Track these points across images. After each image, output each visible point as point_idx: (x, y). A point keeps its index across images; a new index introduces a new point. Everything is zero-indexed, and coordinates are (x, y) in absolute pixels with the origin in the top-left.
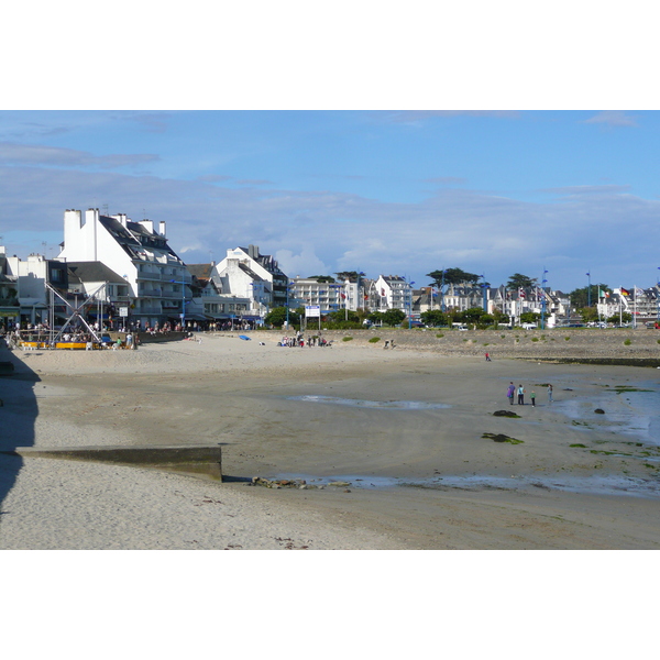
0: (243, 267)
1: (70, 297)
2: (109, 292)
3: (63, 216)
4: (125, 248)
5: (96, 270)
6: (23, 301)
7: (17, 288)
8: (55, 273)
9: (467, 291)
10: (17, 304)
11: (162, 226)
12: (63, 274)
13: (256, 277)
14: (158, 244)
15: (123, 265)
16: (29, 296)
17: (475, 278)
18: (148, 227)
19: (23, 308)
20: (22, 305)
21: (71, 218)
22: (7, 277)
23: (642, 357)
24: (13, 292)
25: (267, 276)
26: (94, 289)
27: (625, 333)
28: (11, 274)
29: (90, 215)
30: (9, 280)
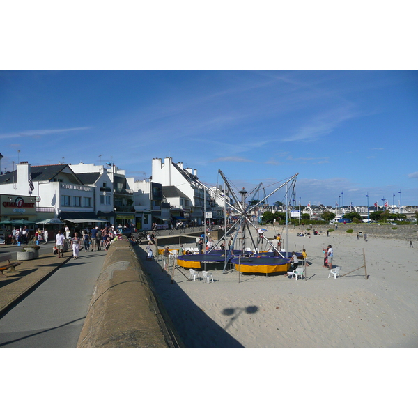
1: (165, 205)
2: (181, 203)
3: (152, 162)
5: (173, 191)
6: (137, 208)
7: (134, 199)
8: (156, 190)
10: (134, 210)
11: (195, 171)
12: (159, 191)
16: (140, 205)
18: (190, 171)
19: (137, 213)
20: (137, 211)
21: (156, 163)
22: (127, 191)
24: (130, 202)
26: (174, 202)
28: (129, 189)
29: (167, 161)
30: (128, 193)
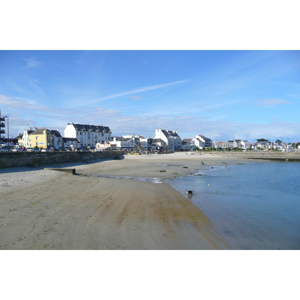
0: (198, 139)
1: (153, 145)
2: (162, 144)
3: (155, 130)
4: (166, 136)
5: (160, 140)
8: (149, 141)
9: (263, 143)
11: (177, 131)
12: (151, 141)
13: (200, 141)
14: (176, 135)
15: (165, 139)
16: (143, 145)
17: (268, 141)
18: (174, 132)
21: (157, 131)
23: (265, 158)
25: (203, 141)
26: (159, 144)
27: (263, 152)
28: (140, 141)
29: (160, 130)
